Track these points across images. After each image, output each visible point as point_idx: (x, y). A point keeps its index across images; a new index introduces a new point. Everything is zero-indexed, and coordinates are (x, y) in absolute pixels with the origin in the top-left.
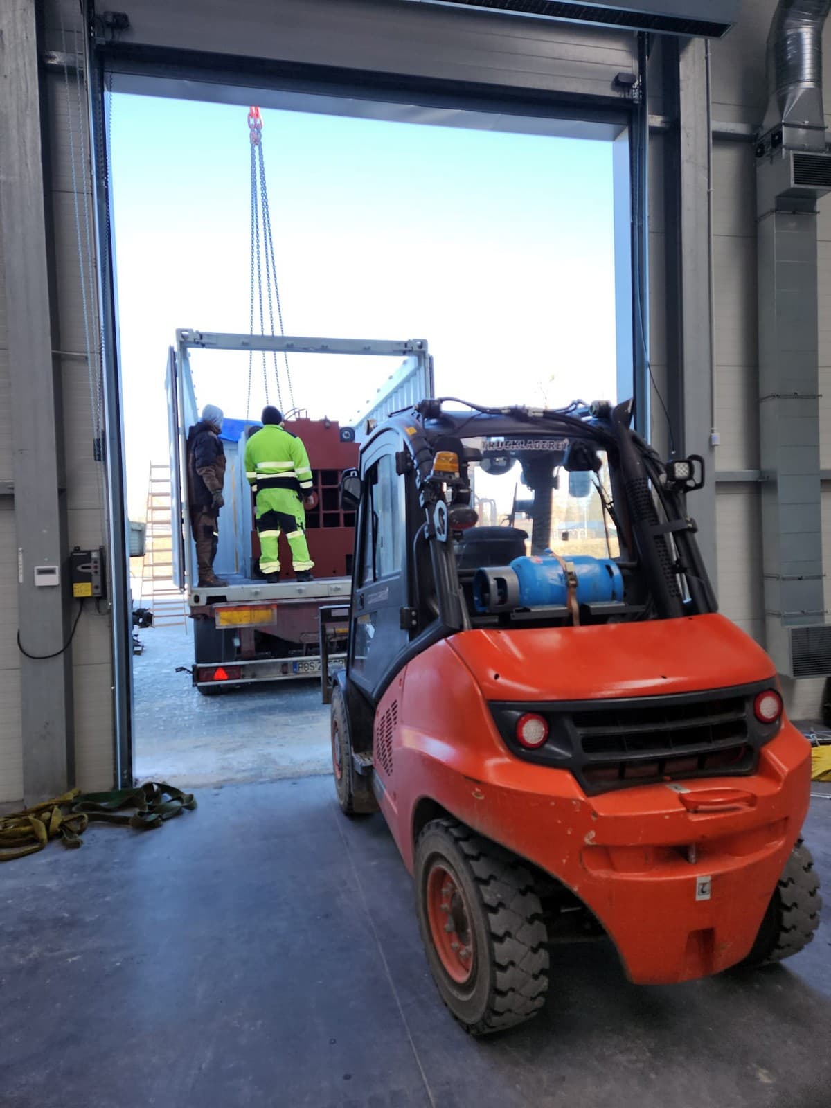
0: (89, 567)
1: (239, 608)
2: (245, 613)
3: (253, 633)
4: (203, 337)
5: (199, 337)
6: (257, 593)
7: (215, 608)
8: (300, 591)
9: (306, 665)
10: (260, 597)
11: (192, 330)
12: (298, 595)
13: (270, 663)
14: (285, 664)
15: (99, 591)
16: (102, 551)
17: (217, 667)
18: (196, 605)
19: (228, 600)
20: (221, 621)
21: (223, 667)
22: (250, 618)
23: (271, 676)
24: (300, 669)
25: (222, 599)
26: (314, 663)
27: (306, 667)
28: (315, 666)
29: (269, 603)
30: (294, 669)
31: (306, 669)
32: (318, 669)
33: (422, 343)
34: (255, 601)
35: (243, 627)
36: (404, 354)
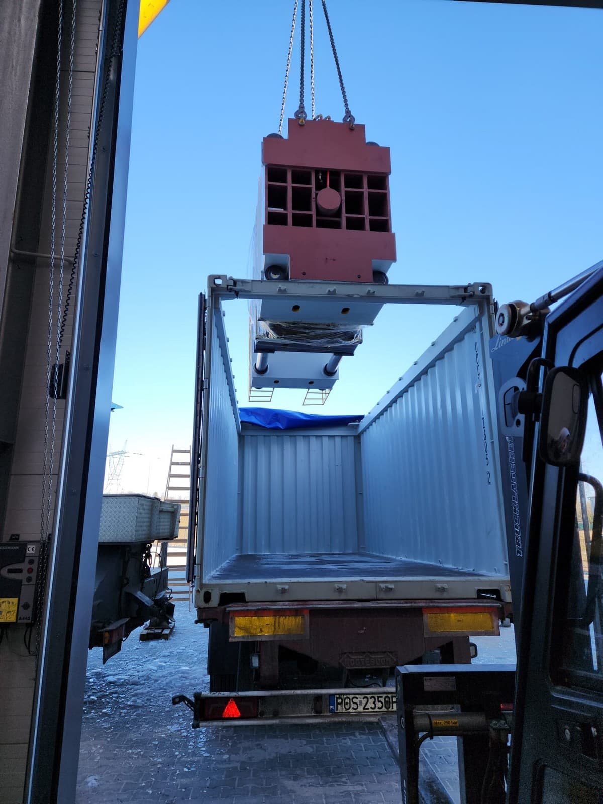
0: (20, 571)
1: (259, 613)
2: (268, 620)
3: (277, 650)
4: (238, 283)
5: (232, 283)
6: (284, 591)
7: (230, 612)
8: (340, 590)
9: (347, 701)
10: (287, 597)
11: (225, 276)
12: (336, 596)
13: (298, 696)
14: (318, 698)
15: (28, 613)
16: (45, 546)
17: (227, 699)
18: (207, 605)
19: (247, 599)
20: (237, 629)
21: (238, 700)
22: (274, 628)
23: (300, 715)
24: (339, 706)
25: (239, 598)
26: (357, 698)
27: (347, 703)
28: (359, 703)
29: (299, 606)
30: (331, 707)
31: (347, 707)
32: (364, 708)
33: (486, 287)
34: (282, 603)
35: (264, 639)
36: (463, 301)
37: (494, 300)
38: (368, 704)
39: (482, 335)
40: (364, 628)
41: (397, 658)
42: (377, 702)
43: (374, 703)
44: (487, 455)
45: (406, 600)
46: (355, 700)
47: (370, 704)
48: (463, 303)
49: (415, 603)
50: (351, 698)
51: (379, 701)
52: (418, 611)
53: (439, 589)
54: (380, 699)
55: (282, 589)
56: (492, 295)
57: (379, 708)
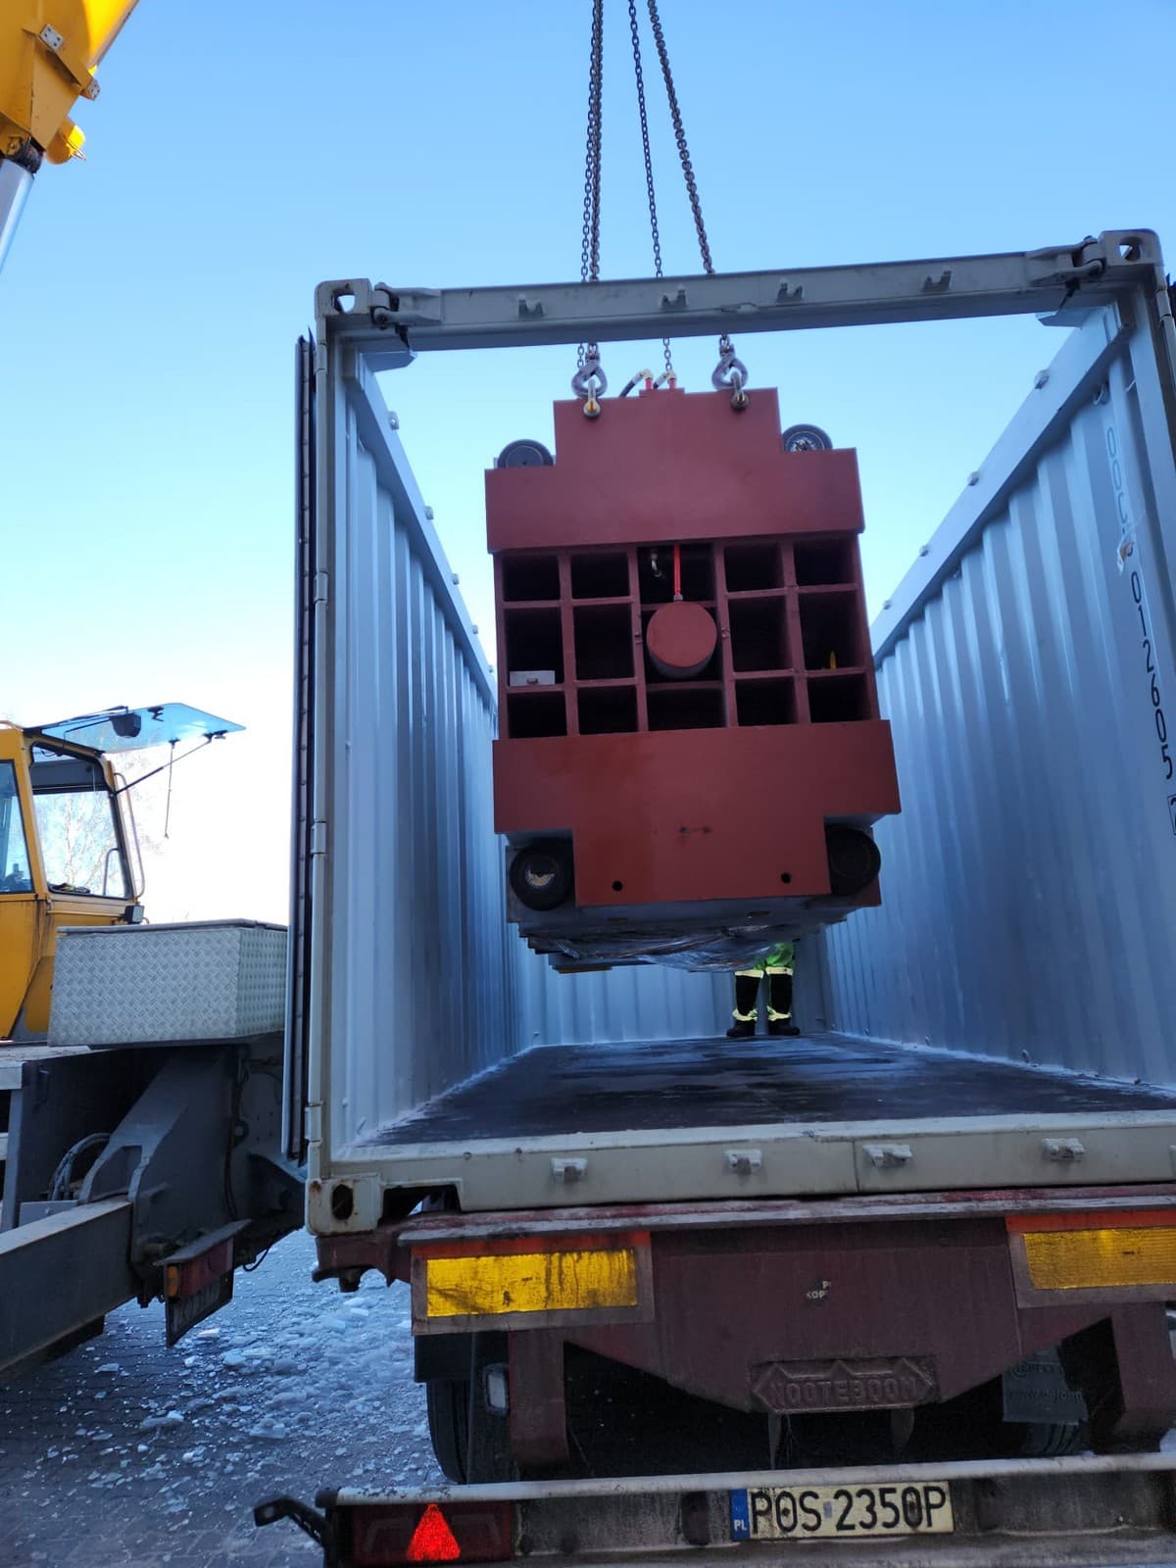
1: (504, 1241)
2: (529, 1264)
3: (557, 1357)
4: (402, 300)
5: (384, 300)
6: (571, 1176)
7: (410, 1245)
8: (743, 1168)
9: (785, 1503)
10: (583, 1193)
11: (365, 282)
12: (731, 1186)
13: (633, 1494)
14: (694, 1501)
17: (416, 1507)
18: (341, 1227)
19: (464, 1203)
21: (443, 1507)
22: (547, 1288)
23: (642, 1548)
24: (761, 1520)
25: (446, 1198)
26: (816, 1496)
27: (786, 1512)
28: (821, 1512)
29: (618, 1223)
30: (737, 1523)
31: (787, 1521)
32: (840, 1526)
33: (1140, 241)
34: (566, 1213)
35: (515, 1326)
36: (1070, 294)
37: (1168, 277)
38: (852, 1511)
39: (1132, 395)
40: (825, 1284)
41: (934, 1376)
42: (878, 1507)
43: (870, 1509)
44: (1166, 747)
45: (951, 1192)
46: (809, 1502)
47: (859, 1513)
48: (1071, 300)
49: (980, 1200)
50: (797, 1496)
51: (885, 1504)
52: (995, 1227)
53: (1054, 1153)
54: (889, 1497)
55: (567, 1169)
56: (1161, 264)
57: (887, 1525)
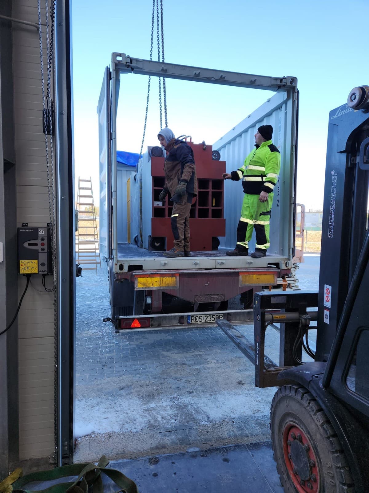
0: (36, 244)
1: (152, 275)
2: (157, 279)
3: (161, 294)
4: (133, 61)
5: (129, 61)
6: (165, 264)
7: (134, 275)
8: (196, 264)
10: (166, 267)
11: (124, 54)
12: (194, 267)
13: (171, 316)
14: (182, 317)
15: (45, 268)
16: (49, 229)
17: (134, 319)
18: (121, 272)
19: (144, 268)
20: (139, 284)
21: (137, 318)
22: (160, 283)
23: (172, 325)
24: (192, 320)
25: (140, 268)
26: (202, 317)
27: (197, 319)
28: (202, 319)
29: (174, 272)
30: (188, 321)
31: (196, 321)
32: (205, 321)
33: (294, 80)
34: (164, 271)
35: (154, 289)
37: (297, 89)
38: (208, 319)
39: (286, 113)
40: (209, 283)
41: (225, 297)
42: (212, 318)
43: (210, 318)
44: (278, 189)
45: (231, 268)
46: (201, 318)
47: (209, 319)
48: (278, 90)
49: (236, 270)
50: (199, 317)
51: (213, 318)
52: (237, 274)
53: (249, 263)
54: (214, 317)
55: (164, 263)
56: (297, 86)
57: (213, 321)
